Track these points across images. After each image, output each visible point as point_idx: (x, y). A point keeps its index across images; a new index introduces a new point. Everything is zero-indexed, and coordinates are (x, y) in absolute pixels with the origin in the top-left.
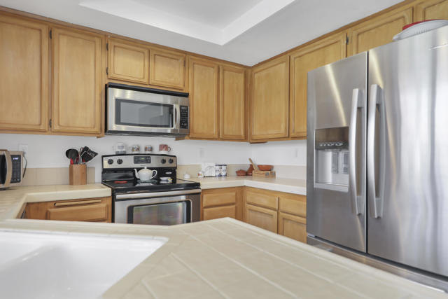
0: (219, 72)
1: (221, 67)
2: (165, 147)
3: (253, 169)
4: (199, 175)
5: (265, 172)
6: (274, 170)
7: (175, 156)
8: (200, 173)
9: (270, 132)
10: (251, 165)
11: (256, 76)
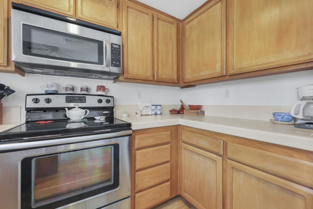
0: (153, 20)
1: (155, 15)
2: (102, 88)
3: (184, 109)
4: (137, 114)
5: (196, 111)
6: (203, 109)
7: (113, 97)
8: (137, 112)
9: (202, 74)
10: (182, 106)
11: (187, 27)
